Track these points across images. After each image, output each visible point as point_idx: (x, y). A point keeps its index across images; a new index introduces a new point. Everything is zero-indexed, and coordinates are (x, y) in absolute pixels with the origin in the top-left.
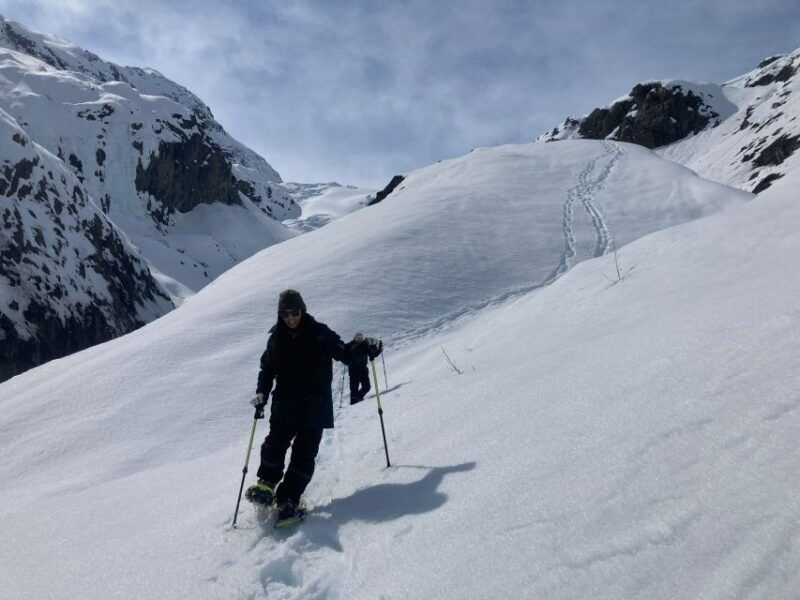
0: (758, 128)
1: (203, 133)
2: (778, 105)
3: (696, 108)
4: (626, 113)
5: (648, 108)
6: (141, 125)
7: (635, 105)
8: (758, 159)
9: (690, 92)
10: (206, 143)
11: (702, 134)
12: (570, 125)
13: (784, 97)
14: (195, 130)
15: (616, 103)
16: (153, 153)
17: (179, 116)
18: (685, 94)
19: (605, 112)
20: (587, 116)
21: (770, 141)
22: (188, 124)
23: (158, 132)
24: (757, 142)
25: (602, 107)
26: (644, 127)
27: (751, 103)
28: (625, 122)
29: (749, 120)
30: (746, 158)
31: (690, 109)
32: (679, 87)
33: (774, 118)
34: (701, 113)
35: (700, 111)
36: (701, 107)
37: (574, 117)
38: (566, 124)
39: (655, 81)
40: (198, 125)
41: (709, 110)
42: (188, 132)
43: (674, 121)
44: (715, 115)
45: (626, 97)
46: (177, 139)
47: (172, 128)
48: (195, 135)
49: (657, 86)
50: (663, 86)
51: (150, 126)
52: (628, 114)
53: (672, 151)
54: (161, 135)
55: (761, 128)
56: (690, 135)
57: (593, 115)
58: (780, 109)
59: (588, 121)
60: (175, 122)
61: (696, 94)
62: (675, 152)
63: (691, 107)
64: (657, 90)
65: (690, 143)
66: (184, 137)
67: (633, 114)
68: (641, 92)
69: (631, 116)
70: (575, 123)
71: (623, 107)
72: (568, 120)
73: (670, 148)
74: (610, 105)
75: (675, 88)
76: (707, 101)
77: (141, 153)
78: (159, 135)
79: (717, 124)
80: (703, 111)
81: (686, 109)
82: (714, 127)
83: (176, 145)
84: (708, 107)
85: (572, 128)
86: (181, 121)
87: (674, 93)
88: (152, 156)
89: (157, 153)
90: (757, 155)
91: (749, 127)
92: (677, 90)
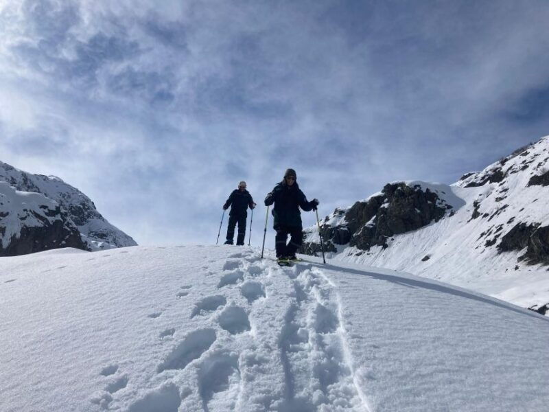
0: (489, 217)
1: (65, 220)
2: (501, 199)
3: (434, 202)
4: (381, 205)
5: (397, 201)
6: (7, 214)
7: (387, 199)
8: (501, 244)
9: (427, 190)
10: (66, 227)
11: (442, 222)
12: (337, 214)
13: (504, 193)
14: (58, 217)
15: (372, 198)
16: (15, 235)
17: (45, 207)
18: (424, 191)
19: (364, 204)
20: (350, 207)
21: (507, 229)
22: (52, 213)
23: (22, 219)
24: (495, 230)
25: (361, 201)
26: (396, 216)
27: (476, 198)
28: (380, 211)
29: (479, 210)
30: (489, 244)
31: (429, 202)
32: (419, 186)
33: (501, 209)
34: (439, 206)
35: (437, 204)
36: (438, 201)
37: (341, 208)
38: (335, 213)
39: (400, 181)
40: (62, 214)
41: (444, 203)
42: (51, 219)
43: (419, 211)
44: (449, 207)
45: (379, 193)
46: (40, 224)
47: (37, 216)
48: (57, 222)
49: (402, 185)
50: (407, 185)
51: (15, 214)
52: (382, 206)
53: (420, 235)
54: (24, 221)
55: (492, 217)
56: (432, 222)
57: (354, 206)
58: (503, 203)
59: (351, 211)
60: (41, 212)
61: (433, 191)
62: (422, 236)
63: (430, 200)
64: (402, 188)
65: (433, 228)
66: (47, 222)
67: (386, 205)
68: (390, 189)
69: (384, 207)
70: (341, 212)
71: (378, 201)
72: (336, 211)
73: (418, 232)
74: (368, 199)
75: (416, 186)
76: (441, 196)
77: (3, 235)
78: (23, 221)
79: (452, 214)
80: (439, 204)
81: (427, 202)
82: (450, 216)
83: (37, 229)
84: (442, 201)
85: (340, 216)
86: (46, 211)
87: (416, 190)
88: (13, 238)
89: (18, 235)
90: (499, 241)
91: (480, 217)
92: (418, 188)
